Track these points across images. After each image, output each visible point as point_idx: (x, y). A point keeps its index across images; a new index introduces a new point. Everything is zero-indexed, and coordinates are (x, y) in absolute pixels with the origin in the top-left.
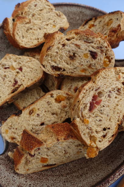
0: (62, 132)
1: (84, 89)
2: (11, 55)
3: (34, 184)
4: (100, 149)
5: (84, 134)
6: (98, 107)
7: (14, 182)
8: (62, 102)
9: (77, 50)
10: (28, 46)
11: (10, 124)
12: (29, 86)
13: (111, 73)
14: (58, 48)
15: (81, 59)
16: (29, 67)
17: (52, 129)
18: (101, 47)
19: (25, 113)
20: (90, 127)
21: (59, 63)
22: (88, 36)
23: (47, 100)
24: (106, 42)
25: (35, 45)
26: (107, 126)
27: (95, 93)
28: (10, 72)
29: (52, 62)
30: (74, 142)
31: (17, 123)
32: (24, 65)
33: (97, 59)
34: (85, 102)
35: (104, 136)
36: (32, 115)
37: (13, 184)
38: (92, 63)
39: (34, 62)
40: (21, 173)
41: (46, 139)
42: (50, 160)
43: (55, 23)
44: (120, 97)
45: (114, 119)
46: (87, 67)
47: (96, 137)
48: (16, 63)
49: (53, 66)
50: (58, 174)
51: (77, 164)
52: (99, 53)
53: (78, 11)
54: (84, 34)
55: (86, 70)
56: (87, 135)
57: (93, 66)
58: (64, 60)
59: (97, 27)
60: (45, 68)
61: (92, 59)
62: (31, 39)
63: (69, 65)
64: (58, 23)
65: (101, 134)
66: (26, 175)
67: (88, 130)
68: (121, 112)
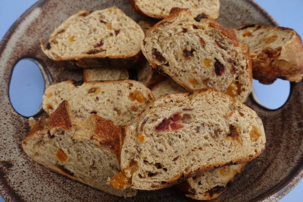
0: (105, 133)
1: (169, 97)
2: (118, 11)
3: (29, 175)
4: (133, 185)
5: (126, 151)
6: (171, 131)
7: (10, 153)
8: (136, 101)
9: (199, 47)
10: (145, 10)
11: (60, 89)
12: (112, 58)
13: (223, 103)
14: (176, 30)
15: (199, 63)
16: (129, 36)
17: (96, 121)
18: (235, 64)
19: (85, 87)
20: (141, 148)
21: (166, 51)
22: (224, 37)
23: (121, 88)
24: (246, 60)
25: (155, 15)
26: (164, 164)
27: (181, 113)
28: (104, 28)
29: (157, 44)
30: (111, 159)
31: (68, 93)
32: (125, 29)
33: (222, 77)
34: (157, 114)
35: (151, 175)
36: (90, 94)
37: (6, 154)
38: (211, 78)
39: (139, 33)
40: (26, 152)
41: (80, 128)
42: (69, 161)
43: (199, 4)
44: (212, 142)
45: (182, 162)
46: (201, 80)
47: (138, 167)
48: (118, 22)
49: (156, 50)
50: (66, 189)
51: (100, 197)
52: (228, 70)
53: (243, 7)
54: (220, 31)
55: (197, 83)
56: (128, 155)
57: (210, 84)
58: (174, 50)
59: (254, 38)
60: (145, 45)
61: (215, 73)
62: (154, 5)
63: (178, 62)
64: (203, 5)
65: (148, 168)
66: (31, 160)
67: (134, 150)
68: (199, 162)
